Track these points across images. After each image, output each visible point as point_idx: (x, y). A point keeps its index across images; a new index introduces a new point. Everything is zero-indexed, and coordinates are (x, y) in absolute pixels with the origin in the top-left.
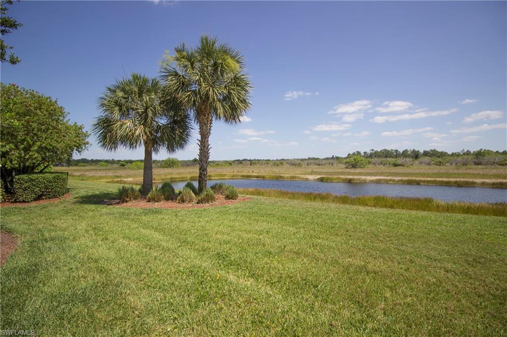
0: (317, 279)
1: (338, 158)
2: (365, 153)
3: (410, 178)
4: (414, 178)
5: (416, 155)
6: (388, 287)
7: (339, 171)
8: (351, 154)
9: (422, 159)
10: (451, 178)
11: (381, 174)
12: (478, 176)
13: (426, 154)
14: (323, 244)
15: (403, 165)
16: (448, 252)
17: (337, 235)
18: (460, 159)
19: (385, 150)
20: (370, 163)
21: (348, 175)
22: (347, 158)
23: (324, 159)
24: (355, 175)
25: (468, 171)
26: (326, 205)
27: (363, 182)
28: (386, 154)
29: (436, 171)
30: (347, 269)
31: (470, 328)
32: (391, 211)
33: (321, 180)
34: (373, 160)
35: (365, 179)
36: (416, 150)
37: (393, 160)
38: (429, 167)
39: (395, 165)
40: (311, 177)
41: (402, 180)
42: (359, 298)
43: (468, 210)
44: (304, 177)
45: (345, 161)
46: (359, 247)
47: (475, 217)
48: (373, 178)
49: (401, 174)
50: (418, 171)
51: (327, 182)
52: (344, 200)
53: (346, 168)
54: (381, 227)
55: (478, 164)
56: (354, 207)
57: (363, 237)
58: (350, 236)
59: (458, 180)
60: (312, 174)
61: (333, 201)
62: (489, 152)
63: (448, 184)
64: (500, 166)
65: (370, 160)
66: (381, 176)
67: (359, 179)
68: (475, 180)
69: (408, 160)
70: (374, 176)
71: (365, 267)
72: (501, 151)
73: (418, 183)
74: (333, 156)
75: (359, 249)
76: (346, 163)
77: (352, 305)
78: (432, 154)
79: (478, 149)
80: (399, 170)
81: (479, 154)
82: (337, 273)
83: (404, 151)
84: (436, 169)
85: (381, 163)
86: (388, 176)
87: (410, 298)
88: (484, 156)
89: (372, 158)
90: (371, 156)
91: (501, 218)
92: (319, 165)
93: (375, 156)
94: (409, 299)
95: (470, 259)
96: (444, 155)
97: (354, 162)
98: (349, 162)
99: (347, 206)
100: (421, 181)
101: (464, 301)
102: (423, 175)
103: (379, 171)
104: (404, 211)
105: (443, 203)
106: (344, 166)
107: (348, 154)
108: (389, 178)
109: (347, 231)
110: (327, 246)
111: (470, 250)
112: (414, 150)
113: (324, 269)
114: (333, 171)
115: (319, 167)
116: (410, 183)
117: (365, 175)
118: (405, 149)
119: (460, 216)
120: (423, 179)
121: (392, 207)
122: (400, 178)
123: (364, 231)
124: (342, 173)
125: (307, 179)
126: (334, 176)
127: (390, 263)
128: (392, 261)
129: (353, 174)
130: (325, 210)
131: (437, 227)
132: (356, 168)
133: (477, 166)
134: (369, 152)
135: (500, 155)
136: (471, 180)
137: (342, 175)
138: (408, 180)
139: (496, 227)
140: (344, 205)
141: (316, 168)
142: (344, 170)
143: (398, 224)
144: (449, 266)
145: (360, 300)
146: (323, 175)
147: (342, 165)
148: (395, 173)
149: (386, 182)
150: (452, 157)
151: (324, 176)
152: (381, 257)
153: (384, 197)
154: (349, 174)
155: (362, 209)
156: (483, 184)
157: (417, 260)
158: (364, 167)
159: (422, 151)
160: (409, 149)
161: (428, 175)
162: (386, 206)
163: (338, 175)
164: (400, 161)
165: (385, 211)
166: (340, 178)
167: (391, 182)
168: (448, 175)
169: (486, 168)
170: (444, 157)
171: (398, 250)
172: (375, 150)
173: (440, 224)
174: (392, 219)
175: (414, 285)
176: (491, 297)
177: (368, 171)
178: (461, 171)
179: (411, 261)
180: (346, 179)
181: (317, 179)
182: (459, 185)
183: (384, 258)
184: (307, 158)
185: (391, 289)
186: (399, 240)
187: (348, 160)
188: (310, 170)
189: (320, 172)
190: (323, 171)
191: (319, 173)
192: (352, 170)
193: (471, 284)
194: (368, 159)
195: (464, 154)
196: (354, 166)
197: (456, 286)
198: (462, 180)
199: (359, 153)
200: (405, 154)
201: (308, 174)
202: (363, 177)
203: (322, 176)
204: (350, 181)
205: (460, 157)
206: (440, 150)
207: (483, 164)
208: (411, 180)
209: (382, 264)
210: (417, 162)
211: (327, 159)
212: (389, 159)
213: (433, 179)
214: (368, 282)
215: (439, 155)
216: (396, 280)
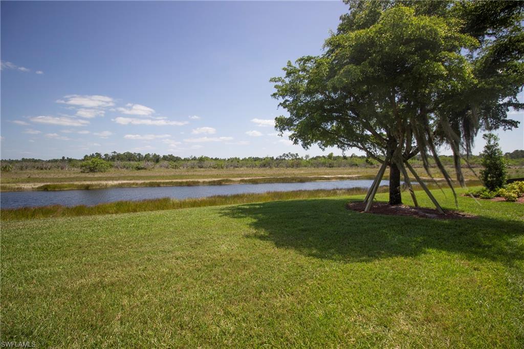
0: (31, 323)
1: (70, 160)
2: (106, 155)
3: (152, 181)
4: (155, 181)
5: (157, 159)
6: (125, 294)
7: (73, 176)
8: (89, 155)
9: (161, 163)
10: (182, 179)
11: (124, 178)
12: (200, 176)
13: (165, 158)
14: (42, 273)
15: (145, 169)
16: (179, 243)
17: (65, 256)
18: (189, 163)
19: (128, 153)
20: (111, 166)
21: (85, 181)
22: (83, 160)
23: (49, 161)
24: (94, 181)
25: (195, 173)
26: (50, 220)
27: (103, 187)
28: (129, 157)
29: (172, 174)
30: (78, 294)
31: (192, 299)
32: (132, 215)
33: (45, 189)
34: (117, 163)
35: (106, 184)
36: (157, 154)
37: (136, 163)
38: (168, 170)
39: (138, 169)
40: (28, 186)
41: (144, 183)
42: (92, 320)
43: (195, 204)
44: (15, 186)
45: (80, 164)
46: (95, 262)
47: (198, 209)
48: (116, 182)
49: (143, 177)
50: (158, 174)
51: (55, 191)
52: (79, 211)
53: (81, 172)
54: (121, 234)
55: (201, 168)
56: (91, 218)
57: (100, 249)
58: (84, 252)
59: (188, 180)
60: (28, 182)
61: (64, 214)
62: (207, 158)
63: (180, 184)
64: (213, 169)
65: (112, 163)
66: (124, 180)
67: (99, 185)
68: (199, 180)
69: (149, 163)
70: (116, 180)
71: (101, 282)
72: (214, 158)
73: (158, 185)
74: (63, 158)
75: (95, 264)
76: (82, 166)
77: (84, 333)
78: (171, 159)
79: (200, 156)
80: (142, 173)
81: (201, 160)
82: (64, 304)
83: (146, 155)
84: (173, 172)
85: (124, 167)
86: (131, 180)
87: (147, 296)
88: (204, 161)
89: (114, 161)
90: (113, 158)
91: (213, 207)
92: (42, 169)
93: (118, 159)
94: (145, 298)
95: (193, 243)
96: (179, 160)
97: (92, 164)
98: (85, 166)
99: (81, 217)
100: (160, 183)
101: (188, 279)
102: (163, 177)
103: (122, 175)
104: (145, 213)
105: (177, 201)
106: (79, 170)
107: (84, 155)
108: (132, 182)
109: (80, 248)
110: (50, 274)
111: (193, 236)
112: (155, 154)
113: (45, 305)
114: (63, 176)
115: (41, 171)
116: (152, 185)
117: (106, 180)
118: (147, 153)
119: (187, 210)
120: (162, 181)
121: (135, 211)
122: (143, 181)
123: (102, 242)
124: (77, 179)
125: (20, 189)
126: (66, 183)
127: (129, 269)
128: (131, 266)
129: (91, 179)
130: (49, 228)
131: (171, 223)
132: (94, 172)
133: (200, 169)
134: (110, 154)
135: (213, 161)
136: (196, 180)
137: (77, 181)
138: (150, 183)
139: (210, 214)
140: (77, 218)
141: (36, 174)
142: (79, 175)
143: (139, 227)
144: (178, 254)
145: (94, 323)
146: (46, 182)
147: (76, 169)
148: (137, 176)
149: (130, 186)
150: (184, 162)
151: (49, 184)
152: (119, 265)
153: (126, 202)
154: (85, 179)
155: (100, 218)
156: (204, 182)
157: (154, 257)
158: (105, 171)
159: (162, 156)
160: (151, 154)
161: (167, 178)
162: (128, 211)
163: (71, 181)
164: (142, 164)
165: (126, 216)
166: (73, 185)
167: (133, 186)
168: (181, 177)
169: (206, 171)
170: (179, 162)
171: (138, 252)
172: (118, 152)
173: (174, 220)
174: (133, 223)
175: (150, 282)
176: (205, 268)
177: (109, 175)
178: (190, 173)
179: (149, 260)
180: (82, 185)
181: (38, 188)
182: (189, 184)
183: (122, 266)
184: (20, 159)
185: (129, 294)
186: (138, 243)
187: (84, 163)
188: (26, 176)
189: (43, 178)
190: (49, 177)
191: (41, 180)
192: (91, 175)
193: (193, 263)
194: (110, 162)
195: (192, 159)
196: (92, 170)
197: (183, 269)
198: (191, 180)
199: (98, 155)
200: (147, 158)
201: (22, 182)
202: (104, 183)
203: (46, 184)
204: (87, 188)
205: (189, 162)
206: (176, 156)
207: (204, 168)
208: (153, 182)
209: (120, 272)
210: (158, 165)
211: (55, 161)
212: (132, 162)
213: (171, 181)
214: (103, 298)
215: (175, 159)
216: (134, 283)
